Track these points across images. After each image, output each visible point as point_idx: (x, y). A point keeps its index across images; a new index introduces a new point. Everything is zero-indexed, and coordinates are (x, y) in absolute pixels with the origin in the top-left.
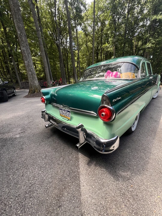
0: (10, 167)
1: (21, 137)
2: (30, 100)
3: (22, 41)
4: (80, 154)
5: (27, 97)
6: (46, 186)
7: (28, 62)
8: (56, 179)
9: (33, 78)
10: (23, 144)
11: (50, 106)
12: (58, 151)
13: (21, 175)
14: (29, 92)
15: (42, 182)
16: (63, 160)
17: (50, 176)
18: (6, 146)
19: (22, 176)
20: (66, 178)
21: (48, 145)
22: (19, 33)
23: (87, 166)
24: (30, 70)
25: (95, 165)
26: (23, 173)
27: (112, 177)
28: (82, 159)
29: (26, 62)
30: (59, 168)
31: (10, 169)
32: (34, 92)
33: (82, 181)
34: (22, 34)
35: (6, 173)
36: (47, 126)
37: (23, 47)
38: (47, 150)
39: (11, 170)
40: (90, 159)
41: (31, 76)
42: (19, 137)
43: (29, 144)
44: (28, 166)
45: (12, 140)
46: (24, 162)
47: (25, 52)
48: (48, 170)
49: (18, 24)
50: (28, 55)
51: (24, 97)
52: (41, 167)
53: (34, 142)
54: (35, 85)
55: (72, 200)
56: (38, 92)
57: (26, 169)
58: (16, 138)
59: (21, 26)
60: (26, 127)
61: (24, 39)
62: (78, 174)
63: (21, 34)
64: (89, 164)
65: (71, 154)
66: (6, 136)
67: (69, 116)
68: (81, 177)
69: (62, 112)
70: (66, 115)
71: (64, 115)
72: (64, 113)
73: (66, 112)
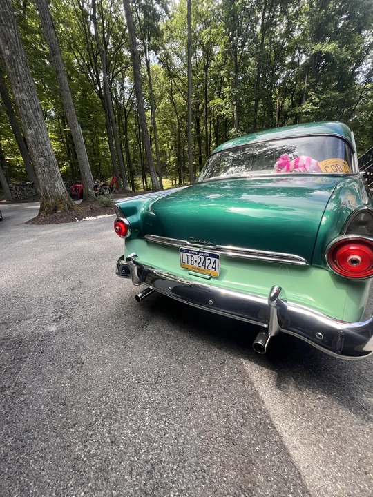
0: (64, 420)
1: (62, 331)
2: (49, 231)
3: (17, 74)
4: (244, 361)
5: (34, 222)
6: (197, 464)
7: (36, 131)
8: (216, 439)
9: (51, 174)
10: (75, 352)
12: (184, 358)
13: (109, 440)
14: (41, 210)
15: (180, 454)
16: (210, 382)
17: (194, 432)
18: (28, 359)
19: (112, 442)
20: (242, 434)
21: (151, 347)
22: (7, 52)
23: (276, 391)
24: (42, 153)
25: (296, 387)
26: (110, 433)
27: (352, 414)
28: (260, 378)
29: (29, 132)
30: (210, 405)
31: (64, 426)
32: (56, 210)
33: (286, 435)
34: (17, 57)
35: (58, 440)
36: (139, 295)
37: (21, 91)
38: (153, 360)
39: (71, 430)
40: (276, 371)
41: (46, 169)
42: (58, 331)
43: (94, 348)
44: (117, 412)
45: (42, 340)
46: (99, 401)
47: (27, 105)
48: (180, 417)
49: (3, 28)
50: (34, 113)
51: (26, 223)
52: (156, 409)
53: (106, 341)
54: (57, 193)
55: (284, 492)
56: (66, 211)
57: (116, 420)
58: (49, 334)
59: (13, 35)
60: (67, 301)
61: (21, 70)
62: (268, 417)
63: (14, 57)
64: (280, 383)
65: (223, 363)
66: (17, 330)
67: (215, 268)
68: (276, 422)
69: (190, 257)
70: (205, 266)
71: (196, 265)
72: (198, 260)
73: (203, 258)
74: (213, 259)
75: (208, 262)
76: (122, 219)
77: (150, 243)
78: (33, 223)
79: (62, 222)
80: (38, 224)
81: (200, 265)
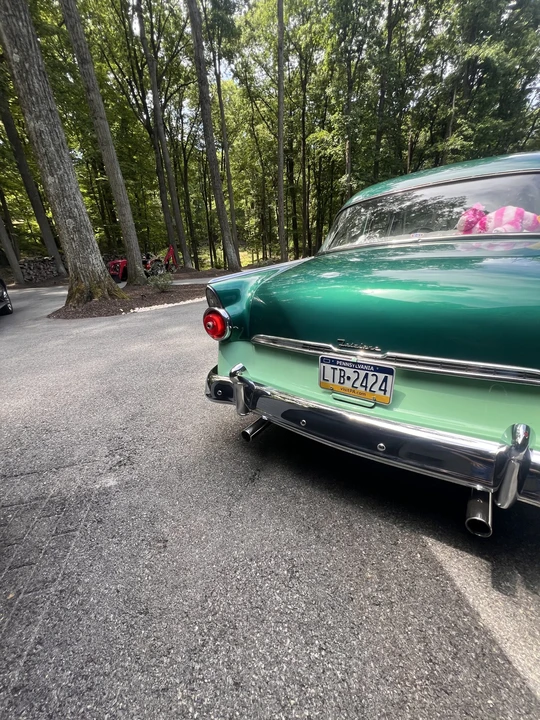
0: (150, 641)
1: (126, 486)
2: (84, 329)
3: (30, 92)
4: (430, 541)
5: (58, 315)
7: (61, 179)
8: (413, 683)
9: (84, 243)
10: (152, 521)
11: (242, 348)
12: (329, 535)
13: (231, 681)
14: (70, 297)
15: (357, 711)
16: (381, 577)
17: (373, 669)
18: (78, 533)
19: (236, 684)
20: (456, 673)
21: (271, 514)
22: (16, 58)
23: (495, 594)
24: (70, 211)
25: (528, 587)
26: (230, 668)
28: (464, 570)
29: (50, 180)
30: (389, 619)
31: (153, 652)
32: (91, 297)
33: (534, 677)
34: (30, 65)
35: (145, 678)
36: (248, 432)
37: (38, 118)
38: (279, 536)
39: (165, 659)
40: (487, 559)
41: (77, 236)
42: (119, 486)
43: (180, 516)
44: (235, 628)
46: (203, 608)
47: (47, 138)
48: (344, 639)
49: (10, 20)
50: (57, 151)
51: (49, 317)
52: (300, 625)
53: (197, 503)
54: (93, 271)
56: (106, 299)
57: (236, 643)
58: (106, 492)
59: (24, 31)
60: (127, 438)
61: (36, 85)
62: (493, 642)
63: (27, 65)
64: (499, 581)
65: (396, 544)
66: (57, 484)
67: (385, 391)
68: (510, 653)
69: (337, 372)
70: (366, 387)
71: (348, 384)
72: (354, 377)
73: (362, 374)
74: (381, 376)
75: (371, 380)
76: (216, 309)
77: (259, 347)
78: (59, 317)
79: (100, 315)
80: (66, 318)
81: (357, 384)
